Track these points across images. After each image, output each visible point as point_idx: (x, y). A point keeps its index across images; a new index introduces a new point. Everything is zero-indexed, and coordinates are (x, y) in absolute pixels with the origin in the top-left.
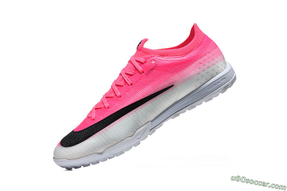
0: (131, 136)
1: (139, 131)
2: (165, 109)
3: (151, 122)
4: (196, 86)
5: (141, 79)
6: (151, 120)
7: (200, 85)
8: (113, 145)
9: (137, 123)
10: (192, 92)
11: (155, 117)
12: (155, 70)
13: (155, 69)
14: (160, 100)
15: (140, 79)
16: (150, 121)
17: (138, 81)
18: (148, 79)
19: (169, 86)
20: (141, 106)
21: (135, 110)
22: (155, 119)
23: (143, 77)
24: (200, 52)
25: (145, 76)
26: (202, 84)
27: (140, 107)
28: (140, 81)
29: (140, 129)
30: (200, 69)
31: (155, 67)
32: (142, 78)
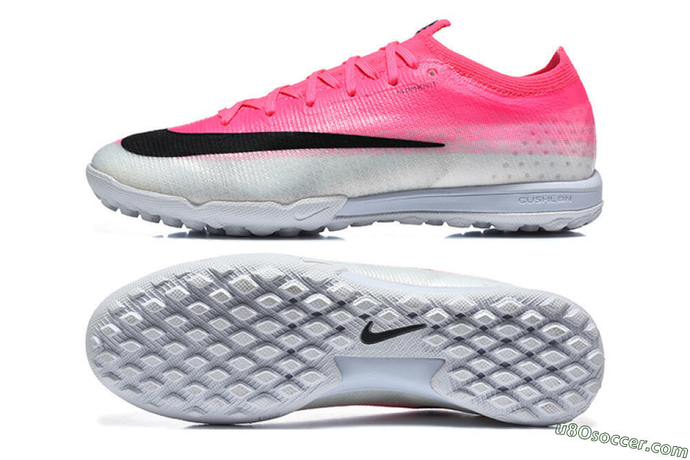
0: (282, 204)
1: (308, 203)
2: (395, 187)
3: (346, 199)
4: (494, 177)
5: (380, 95)
6: (349, 196)
7: (506, 182)
8: (232, 199)
9: (314, 182)
10: (480, 186)
11: (362, 194)
12: (425, 92)
13: (426, 89)
14: (395, 159)
15: (379, 92)
16: (346, 196)
17: (371, 95)
18: (398, 102)
19: (434, 141)
20: (345, 150)
21: (327, 151)
22: (360, 197)
23: (388, 93)
24: (546, 109)
25: (393, 93)
26: (512, 180)
27: (341, 151)
28: (376, 96)
29: (312, 199)
30: (525, 143)
31: (428, 87)
32: (386, 93)
